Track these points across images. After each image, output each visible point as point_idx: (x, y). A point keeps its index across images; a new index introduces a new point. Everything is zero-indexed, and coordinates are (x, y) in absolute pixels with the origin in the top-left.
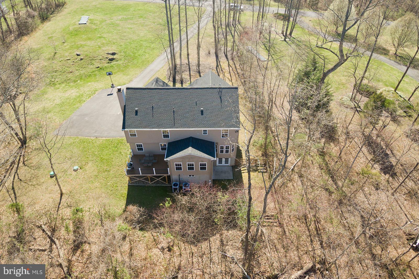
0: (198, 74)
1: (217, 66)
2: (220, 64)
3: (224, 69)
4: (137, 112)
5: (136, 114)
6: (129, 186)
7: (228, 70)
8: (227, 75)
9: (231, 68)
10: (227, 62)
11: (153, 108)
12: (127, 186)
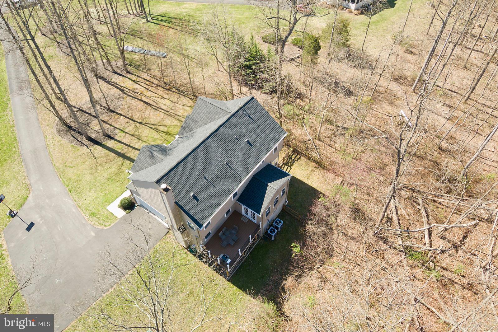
0: (113, 114)
1: (122, 90)
2: (121, 86)
3: (135, 89)
4: (195, 197)
5: (198, 200)
6: (229, 281)
7: (144, 88)
8: (149, 94)
9: (143, 84)
10: (127, 79)
11: (206, 179)
12: (228, 283)
